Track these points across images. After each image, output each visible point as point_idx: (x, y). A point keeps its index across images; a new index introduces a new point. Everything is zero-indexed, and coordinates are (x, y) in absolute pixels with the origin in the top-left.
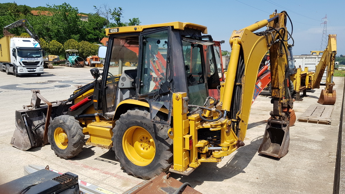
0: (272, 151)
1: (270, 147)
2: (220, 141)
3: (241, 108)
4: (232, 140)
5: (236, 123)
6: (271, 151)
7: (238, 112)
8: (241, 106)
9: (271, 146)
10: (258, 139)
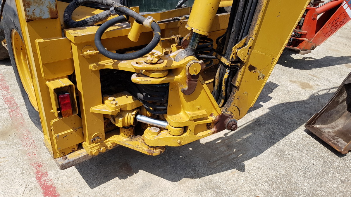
0: (340, 127)
1: (340, 119)
2: (166, 109)
3: (253, 29)
4: (202, 112)
5: (228, 71)
6: (338, 128)
7: (243, 40)
8: (254, 26)
9: (345, 116)
10: (330, 92)
